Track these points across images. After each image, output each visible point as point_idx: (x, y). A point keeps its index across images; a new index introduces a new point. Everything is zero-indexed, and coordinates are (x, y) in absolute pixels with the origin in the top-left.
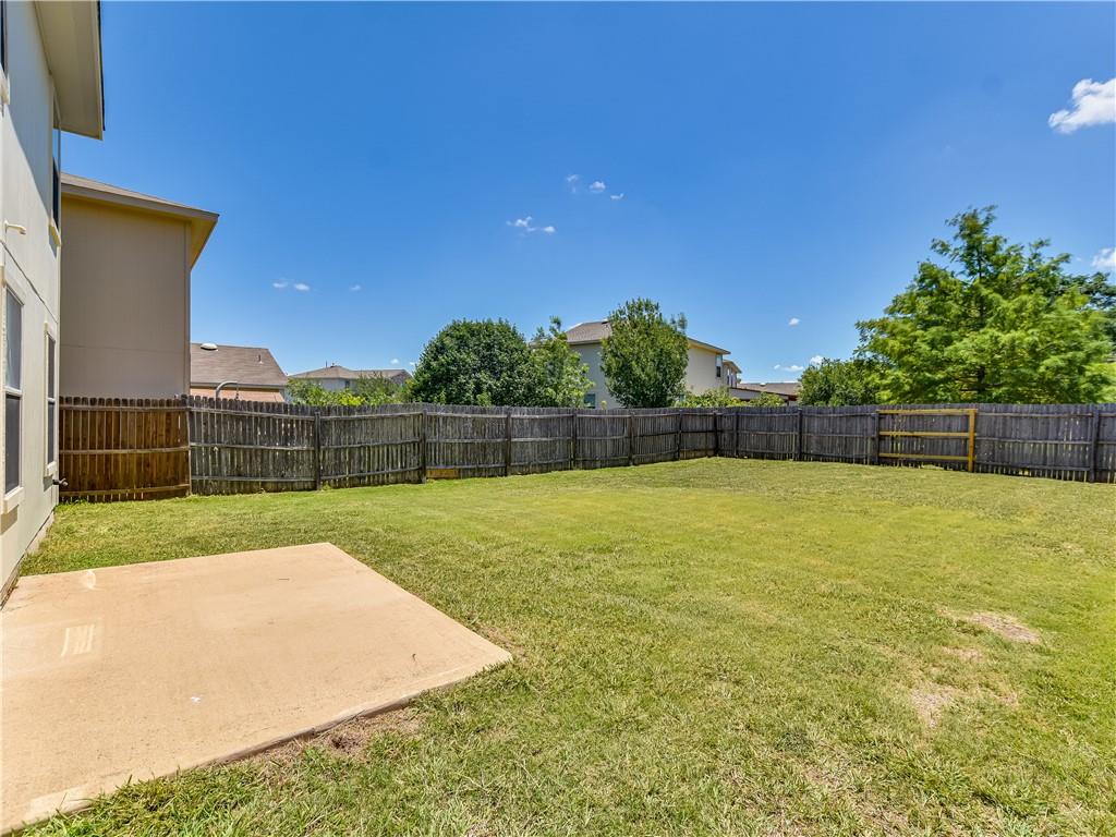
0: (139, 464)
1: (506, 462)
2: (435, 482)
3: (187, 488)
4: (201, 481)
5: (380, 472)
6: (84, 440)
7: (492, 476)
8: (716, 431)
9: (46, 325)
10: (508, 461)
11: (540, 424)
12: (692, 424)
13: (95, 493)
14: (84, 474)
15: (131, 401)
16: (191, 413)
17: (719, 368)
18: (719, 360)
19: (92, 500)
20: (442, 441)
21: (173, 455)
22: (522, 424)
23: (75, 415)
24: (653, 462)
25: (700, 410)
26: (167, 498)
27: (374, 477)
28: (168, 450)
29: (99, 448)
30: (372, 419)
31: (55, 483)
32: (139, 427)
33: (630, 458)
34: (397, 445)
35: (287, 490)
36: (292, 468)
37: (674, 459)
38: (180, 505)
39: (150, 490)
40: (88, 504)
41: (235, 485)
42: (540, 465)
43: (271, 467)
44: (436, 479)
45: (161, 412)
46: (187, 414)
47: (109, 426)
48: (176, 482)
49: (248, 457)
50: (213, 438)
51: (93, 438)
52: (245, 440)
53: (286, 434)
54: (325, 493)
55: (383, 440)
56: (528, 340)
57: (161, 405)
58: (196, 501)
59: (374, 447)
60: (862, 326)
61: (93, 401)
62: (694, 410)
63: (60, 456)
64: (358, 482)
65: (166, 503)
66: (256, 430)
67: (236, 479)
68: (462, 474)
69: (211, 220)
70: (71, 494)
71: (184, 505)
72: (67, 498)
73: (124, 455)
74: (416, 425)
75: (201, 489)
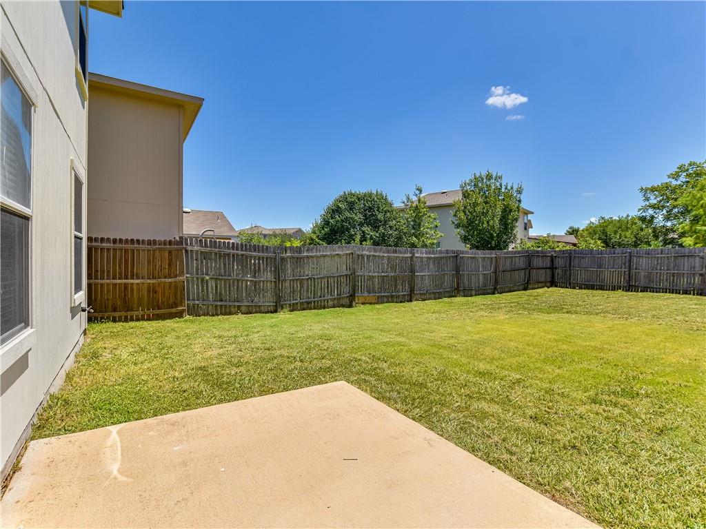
0: (149, 292)
1: (411, 291)
2: (362, 306)
3: (184, 310)
4: (194, 305)
5: (322, 298)
6: (109, 271)
7: (401, 302)
8: (553, 268)
9: (72, 161)
10: (412, 291)
11: (434, 262)
12: (537, 262)
13: (117, 314)
14: (108, 299)
15: (143, 241)
16: (186, 251)
17: (526, 224)
18: (525, 218)
19: (114, 320)
20: (366, 274)
21: (173, 284)
22: (422, 262)
23: (101, 251)
24: (510, 291)
25: (542, 252)
26: (170, 318)
27: (318, 302)
28: (170, 280)
29: (119, 279)
30: (317, 257)
31: (84, 310)
32: (149, 262)
33: (495, 288)
34: (333, 277)
35: (256, 312)
36: (259, 295)
37: (525, 289)
38: (180, 324)
39: (158, 312)
40: (111, 324)
41: (219, 308)
42: (434, 293)
43: (244, 295)
44: (362, 304)
45: (164, 250)
46: (184, 251)
47: (126, 261)
48: (175, 305)
49: (228, 286)
50: (202, 271)
51: (115, 271)
52: (225, 272)
53: (255, 268)
54: (283, 316)
55: (324, 273)
56: (397, 204)
57: (165, 244)
58: (192, 322)
59: (318, 278)
60: (644, 191)
61: (115, 241)
62: (538, 252)
63: (89, 286)
64: (307, 306)
65: (169, 323)
66: (233, 265)
67: (219, 303)
68: (380, 300)
69: (198, 103)
70: (99, 315)
71: (182, 325)
72: (96, 318)
73: (138, 284)
74: (348, 262)
75: (194, 311)
